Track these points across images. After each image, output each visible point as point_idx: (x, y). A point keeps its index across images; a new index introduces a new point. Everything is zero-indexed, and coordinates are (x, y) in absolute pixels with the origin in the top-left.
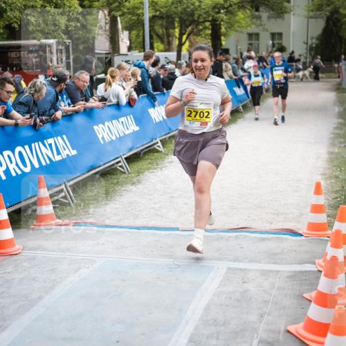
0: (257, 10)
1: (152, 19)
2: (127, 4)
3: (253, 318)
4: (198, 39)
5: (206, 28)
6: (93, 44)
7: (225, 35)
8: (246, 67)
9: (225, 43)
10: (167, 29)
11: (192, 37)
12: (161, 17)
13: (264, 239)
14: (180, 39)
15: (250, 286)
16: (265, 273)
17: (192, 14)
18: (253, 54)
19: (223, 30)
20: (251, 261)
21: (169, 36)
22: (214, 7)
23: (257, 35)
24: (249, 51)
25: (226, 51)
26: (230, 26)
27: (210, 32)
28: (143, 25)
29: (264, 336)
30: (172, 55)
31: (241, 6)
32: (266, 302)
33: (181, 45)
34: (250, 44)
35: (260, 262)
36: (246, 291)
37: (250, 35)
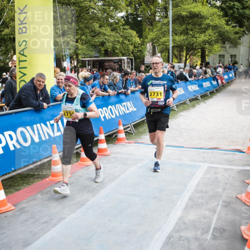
0: (224, 43)
1: (173, 47)
2: (161, 40)
3: (220, 190)
4: (194, 57)
5: (198, 52)
6: (144, 59)
7: (208, 56)
8: (218, 71)
9: (207, 59)
10: (179, 52)
11: (191, 57)
12: (177, 47)
13: (226, 154)
14: (186, 57)
15: (219, 176)
16: (226, 170)
17: (192, 45)
18: (221, 65)
19: (207, 53)
20: (219, 164)
21: (180, 55)
22: (203, 42)
23: (224, 56)
24: (219, 64)
25: (208, 63)
26: (210, 51)
27: (200, 54)
28: (169, 50)
29: (225, 199)
30: (182, 65)
31: (217, 42)
32: (226, 184)
33: (186, 60)
34: (220, 60)
35: (224, 164)
36: (217, 178)
37: (220, 56)
